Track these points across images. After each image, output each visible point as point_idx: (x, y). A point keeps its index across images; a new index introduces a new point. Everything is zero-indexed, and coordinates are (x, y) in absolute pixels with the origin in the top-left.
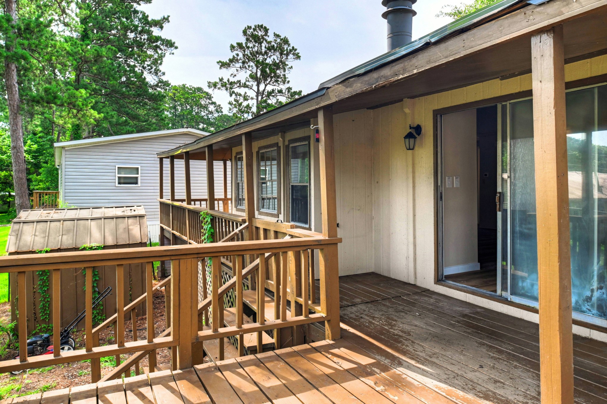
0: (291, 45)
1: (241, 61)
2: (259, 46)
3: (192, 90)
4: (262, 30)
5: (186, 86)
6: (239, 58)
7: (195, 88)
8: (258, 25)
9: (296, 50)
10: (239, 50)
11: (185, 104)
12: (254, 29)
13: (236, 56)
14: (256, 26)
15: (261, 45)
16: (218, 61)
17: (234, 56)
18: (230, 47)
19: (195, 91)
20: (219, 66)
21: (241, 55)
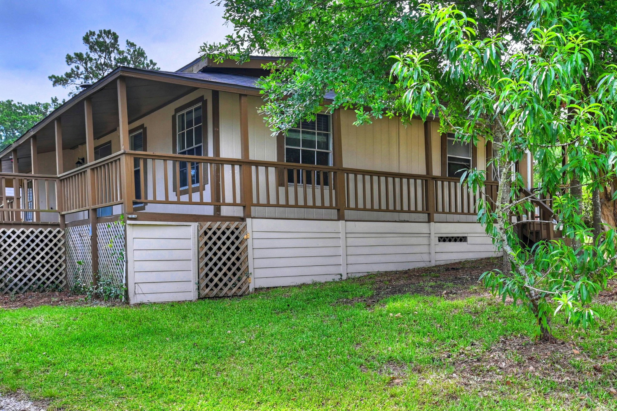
0: (148, 58)
1: (82, 76)
2: (107, 57)
3: (22, 109)
4: (110, 36)
5: (12, 103)
6: (79, 72)
7: (26, 106)
8: (105, 31)
9: (155, 64)
10: (79, 62)
11: (12, 129)
12: (98, 35)
13: (75, 69)
14: (101, 32)
15: (110, 55)
16: (50, 75)
17: (72, 69)
18: (67, 58)
19: (27, 111)
20: (52, 83)
21: (82, 69)
